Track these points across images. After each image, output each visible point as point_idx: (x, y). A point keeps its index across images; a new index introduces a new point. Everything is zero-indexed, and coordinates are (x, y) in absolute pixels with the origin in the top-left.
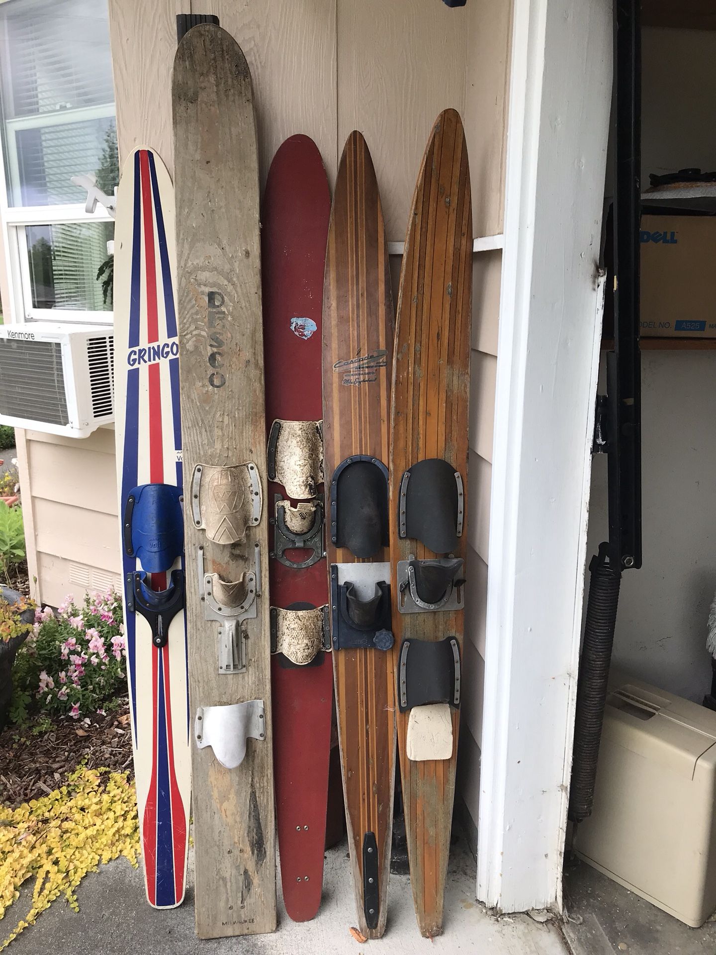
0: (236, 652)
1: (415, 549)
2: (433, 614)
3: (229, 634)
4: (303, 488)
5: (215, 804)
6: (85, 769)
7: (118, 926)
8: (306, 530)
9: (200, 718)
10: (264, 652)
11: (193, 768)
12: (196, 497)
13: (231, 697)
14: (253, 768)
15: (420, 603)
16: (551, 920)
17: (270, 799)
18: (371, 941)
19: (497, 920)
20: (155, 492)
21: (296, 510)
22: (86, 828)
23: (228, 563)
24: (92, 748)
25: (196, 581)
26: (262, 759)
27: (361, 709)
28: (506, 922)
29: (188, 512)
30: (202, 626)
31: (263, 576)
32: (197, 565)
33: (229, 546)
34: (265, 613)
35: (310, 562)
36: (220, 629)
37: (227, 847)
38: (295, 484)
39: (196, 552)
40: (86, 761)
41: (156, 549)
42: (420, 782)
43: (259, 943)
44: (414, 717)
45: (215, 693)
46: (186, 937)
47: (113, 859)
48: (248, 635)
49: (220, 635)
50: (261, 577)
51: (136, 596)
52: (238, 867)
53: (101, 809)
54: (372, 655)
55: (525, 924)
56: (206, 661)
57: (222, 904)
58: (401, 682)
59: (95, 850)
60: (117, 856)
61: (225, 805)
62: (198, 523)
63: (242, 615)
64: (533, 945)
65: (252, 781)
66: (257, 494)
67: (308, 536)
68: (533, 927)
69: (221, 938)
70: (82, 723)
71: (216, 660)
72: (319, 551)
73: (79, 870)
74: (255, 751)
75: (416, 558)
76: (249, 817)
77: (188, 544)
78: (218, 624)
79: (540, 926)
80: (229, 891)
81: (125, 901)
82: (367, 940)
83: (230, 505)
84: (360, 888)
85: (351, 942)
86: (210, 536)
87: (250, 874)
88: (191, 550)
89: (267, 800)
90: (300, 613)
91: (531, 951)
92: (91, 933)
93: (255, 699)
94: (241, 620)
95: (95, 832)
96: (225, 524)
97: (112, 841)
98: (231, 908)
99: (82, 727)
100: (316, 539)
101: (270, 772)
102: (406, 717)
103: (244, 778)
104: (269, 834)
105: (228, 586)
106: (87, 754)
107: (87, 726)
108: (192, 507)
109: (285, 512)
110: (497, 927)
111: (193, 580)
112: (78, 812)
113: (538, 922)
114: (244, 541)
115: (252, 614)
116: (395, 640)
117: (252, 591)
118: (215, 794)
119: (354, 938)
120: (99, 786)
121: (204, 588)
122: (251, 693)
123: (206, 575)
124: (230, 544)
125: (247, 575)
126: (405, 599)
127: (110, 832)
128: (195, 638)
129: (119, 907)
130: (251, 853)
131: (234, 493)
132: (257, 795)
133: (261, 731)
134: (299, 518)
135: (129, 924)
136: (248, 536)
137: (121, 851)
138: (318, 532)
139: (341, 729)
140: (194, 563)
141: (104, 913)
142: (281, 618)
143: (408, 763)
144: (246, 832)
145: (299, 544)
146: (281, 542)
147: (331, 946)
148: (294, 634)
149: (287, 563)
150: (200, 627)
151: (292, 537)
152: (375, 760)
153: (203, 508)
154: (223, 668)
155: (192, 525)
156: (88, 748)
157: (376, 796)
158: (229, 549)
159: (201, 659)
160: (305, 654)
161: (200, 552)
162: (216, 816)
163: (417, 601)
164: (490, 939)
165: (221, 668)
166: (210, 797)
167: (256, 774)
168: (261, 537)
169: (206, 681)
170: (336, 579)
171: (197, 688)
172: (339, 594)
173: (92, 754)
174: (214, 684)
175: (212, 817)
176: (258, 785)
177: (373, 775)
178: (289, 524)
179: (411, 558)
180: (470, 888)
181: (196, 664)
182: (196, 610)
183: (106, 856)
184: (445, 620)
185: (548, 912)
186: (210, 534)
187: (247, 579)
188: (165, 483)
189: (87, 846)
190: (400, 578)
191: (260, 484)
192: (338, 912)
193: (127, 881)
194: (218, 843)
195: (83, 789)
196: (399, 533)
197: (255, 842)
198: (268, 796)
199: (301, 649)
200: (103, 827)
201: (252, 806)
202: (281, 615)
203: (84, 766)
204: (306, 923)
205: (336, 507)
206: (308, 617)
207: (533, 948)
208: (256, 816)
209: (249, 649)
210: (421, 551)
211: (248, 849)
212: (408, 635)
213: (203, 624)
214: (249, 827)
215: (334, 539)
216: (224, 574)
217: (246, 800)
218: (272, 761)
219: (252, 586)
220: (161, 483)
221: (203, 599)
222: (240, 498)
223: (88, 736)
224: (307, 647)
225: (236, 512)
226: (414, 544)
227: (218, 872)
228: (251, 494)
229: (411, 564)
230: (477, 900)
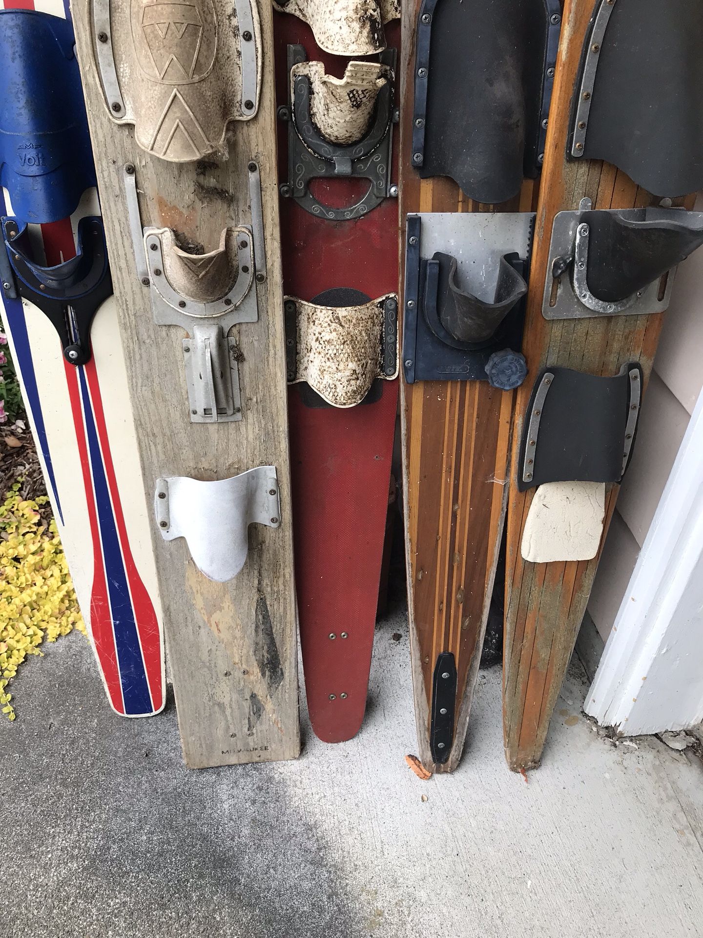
0: (220, 387)
1: (596, 186)
2: (605, 321)
3: (204, 354)
4: (356, 26)
5: (200, 616)
6: (18, 498)
7: (73, 743)
8: (357, 135)
9: (162, 496)
10: (275, 386)
11: (158, 568)
12: (103, 38)
13: (217, 461)
14: (261, 567)
15: (589, 301)
16: (693, 747)
17: (288, 608)
18: (437, 776)
19: (615, 746)
20: (16, 31)
21: (342, 82)
22: (22, 590)
23: (191, 207)
24: (28, 466)
25: (127, 244)
26: (275, 554)
27: (446, 481)
28: (627, 748)
29: (90, 79)
30: (149, 336)
31: (268, 237)
32: (126, 210)
33: (191, 168)
34: (273, 314)
35: (361, 207)
36: (186, 343)
37: (223, 667)
38: (337, 15)
39: (121, 180)
40: (20, 485)
41: (34, 170)
42: (535, 591)
43: (276, 776)
44: (542, 498)
45: (187, 454)
46: (170, 763)
47: (63, 635)
48: (242, 355)
49: (186, 355)
50: (264, 239)
51: (15, 268)
52: (241, 692)
53: (42, 560)
54: (474, 394)
55: (654, 752)
56: (165, 400)
57: (220, 733)
58: (528, 441)
59: (35, 623)
60: (69, 631)
61: (217, 616)
62: (117, 108)
63: (229, 317)
64: (669, 786)
65: (259, 583)
66: (248, 37)
67: (360, 151)
68: (666, 756)
69: (221, 766)
70: (13, 427)
71: (184, 399)
72: (382, 184)
73: (15, 652)
74: (264, 542)
75: (594, 206)
76: (256, 631)
77: (100, 160)
78: (181, 333)
79: (676, 755)
80: (229, 718)
81: (81, 702)
82: (432, 775)
83: (184, 61)
84: (426, 719)
85: (408, 777)
86: (143, 140)
87: (261, 699)
88: (109, 175)
89: (285, 608)
90: (342, 312)
91: (667, 796)
92: (33, 756)
93: (261, 464)
94: (227, 324)
95: (34, 598)
96: (176, 113)
97: (60, 610)
98: (233, 736)
99: (13, 433)
100: (377, 158)
101: (289, 571)
102: (528, 498)
103: (245, 581)
104: (288, 651)
105: (193, 261)
106: (21, 475)
107: (21, 431)
108: (97, 65)
109: (311, 92)
110: (615, 755)
111: (120, 242)
112: (11, 563)
113: (673, 749)
114: (225, 155)
115: (249, 314)
116: (528, 372)
117: (246, 269)
118: (199, 602)
119: (412, 771)
120: (39, 524)
121: (146, 261)
122: (253, 454)
123: (148, 231)
124: (192, 163)
125: (235, 234)
126: (559, 291)
127: (55, 597)
128: (138, 357)
129: (73, 712)
130: (260, 674)
131: (193, 29)
132: (268, 603)
133: (273, 514)
134: (346, 105)
135: (88, 740)
136: (232, 145)
137: (73, 624)
138: (380, 142)
139: (410, 509)
140: (120, 205)
141: (51, 721)
142: (303, 318)
143: (521, 565)
144: (252, 650)
145: (342, 168)
146: (302, 162)
147: (380, 784)
148: (330, 352)
149: (316, 209)
150: (145, 337)
151: (326, 150)
152: (464, 556)
153: (124, 68)
154: (198, 413)
155: (104, 114)
156: (21, 465)
157: (461, 606)
158: (193, 175)
159: (154, 396)
160: (350, 389)
161: (130, 180)
162: (202, 630)
163: (585, 296)
164: (607, 776)
165: (195, 413)
166: (191, 606)
167: (265, 574)
168: (261, 149)
169: (168, 433)
170: (418, 246)
171: (153, 447)
172: (422, 277)
173: (28, 476)
174: (183, 437)
175: (196, 633)
176: (269, 589)
177: (460, 576)
178: (321, 120)
179: (582, 206)
180: (571, 692)
181: (146, 405)
182: (134, 303)
183: (53, 631)
184: (627, 330)
185: (687, 734)
186: (144, 137)
187: (235, 243)
188: (36, 10)
189: (26, 617)
190: (555, 248)
191: (255, 10)
192: (386, 727)
193: (83, 670)
194: (208, 664)
195: (17, 527)
196: (569, 148)
197: (266, 662)
198: (285, 604)
199: (344, 380)
200: (45, 588)
201: (260, 617)
202: (304, 312)
203: (17, 493)
204: (341, 744)
205: (426, 80)
206: (357, 319)
207: (671, 792)
208: (267, 629)
209: (247, 380)
210: (606, 190)
211: (256, 670)
212: (552, 360)
213: (151, 332)
214: (257, 644)
215: (418, 158)
216: (185, 231)
217: (249, 609)
218: (292, 556)
219: (245, 257)
220: (28, 8)
221: (146, 282)
222: (209, 43)
223: (23, 447)
224: (355, 376)
225: (202, 81)
226: (595, 172)
227: (211, 697)
228: (235, 35)
229: (584, 218)
230: (583, 712)
